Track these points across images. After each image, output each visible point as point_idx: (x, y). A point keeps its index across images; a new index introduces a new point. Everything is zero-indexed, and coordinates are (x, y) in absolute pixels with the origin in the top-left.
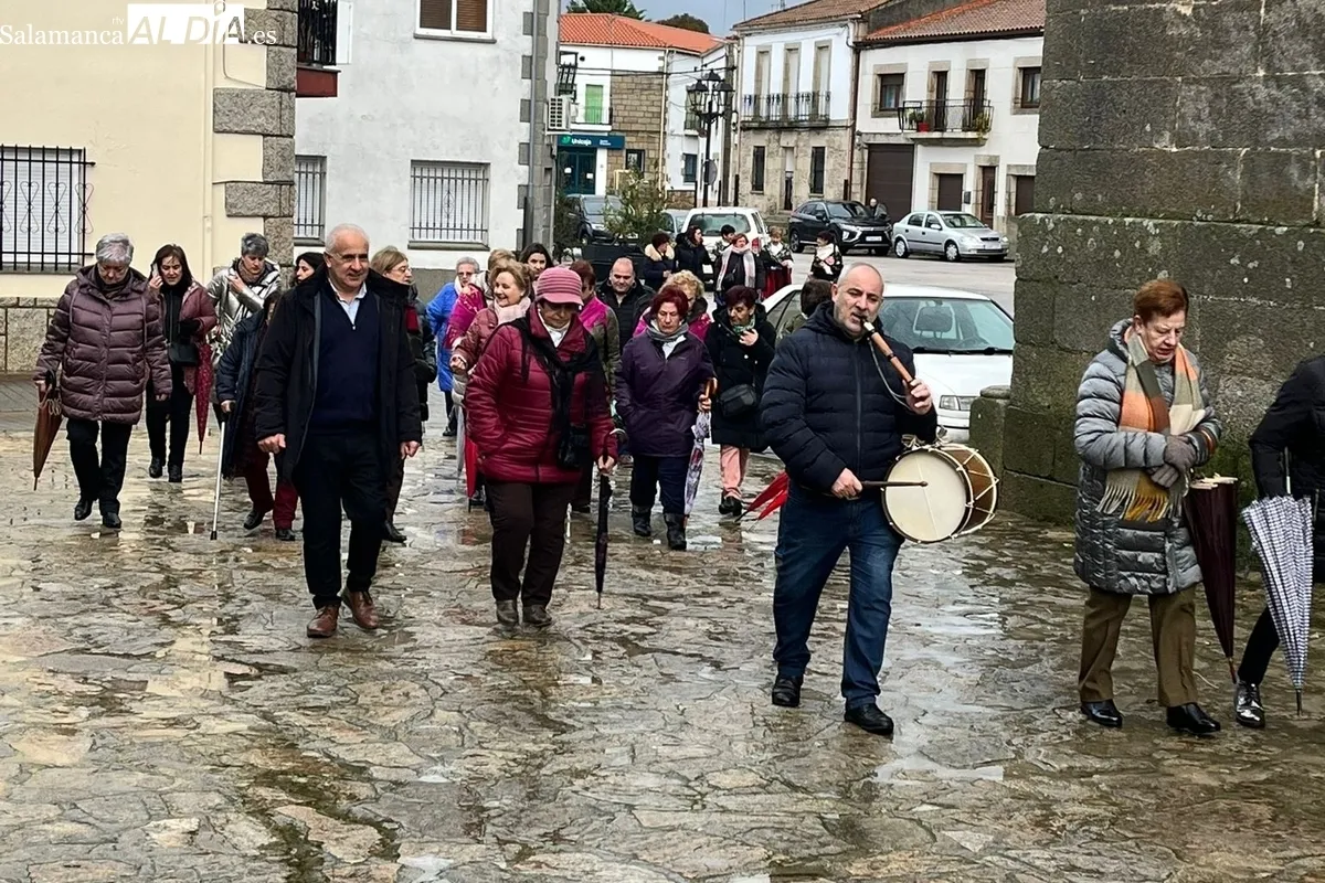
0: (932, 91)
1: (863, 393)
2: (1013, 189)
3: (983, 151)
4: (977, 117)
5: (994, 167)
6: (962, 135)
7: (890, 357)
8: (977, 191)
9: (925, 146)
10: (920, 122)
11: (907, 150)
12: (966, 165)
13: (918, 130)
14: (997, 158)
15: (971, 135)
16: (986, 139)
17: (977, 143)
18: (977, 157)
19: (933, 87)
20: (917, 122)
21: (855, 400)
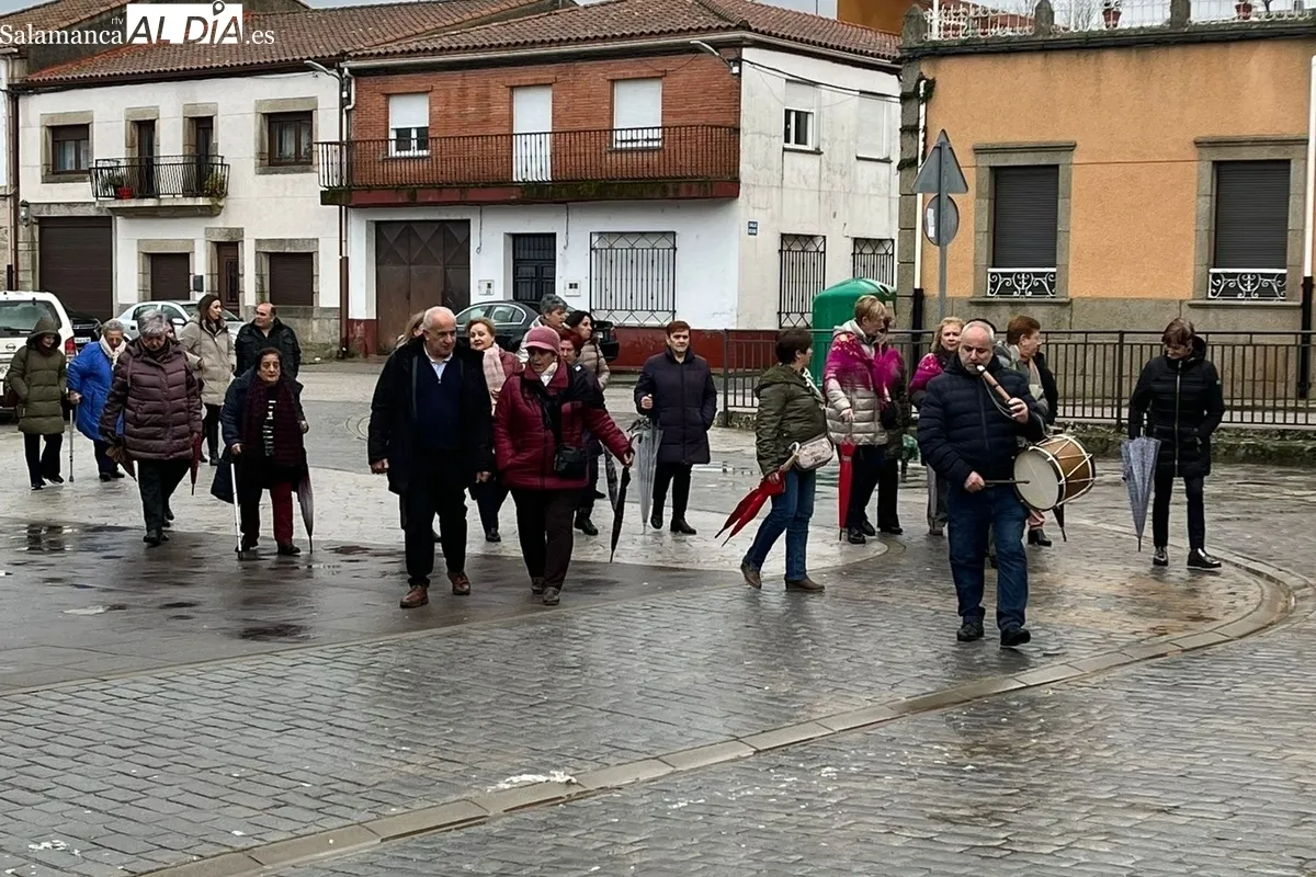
0: (132, 147)
1: (985, 410)
2: (266, 271)
3: (219, 223)
4: (205, 176)
5: (236, 244)
6: (189, 202)
7: (996, 386)
8: (212, 275)
9: (126, 217)
10: (119, 188)
11: (101, 226)
12: (193, 241)
13: (118, 197)
14: (240, 231)
15: (201, 201)
16: (222, 207)
17: (210, 212)
18: (208, 231)
19: (133, 141)
20: (115, 187)
21: (980, 416)
